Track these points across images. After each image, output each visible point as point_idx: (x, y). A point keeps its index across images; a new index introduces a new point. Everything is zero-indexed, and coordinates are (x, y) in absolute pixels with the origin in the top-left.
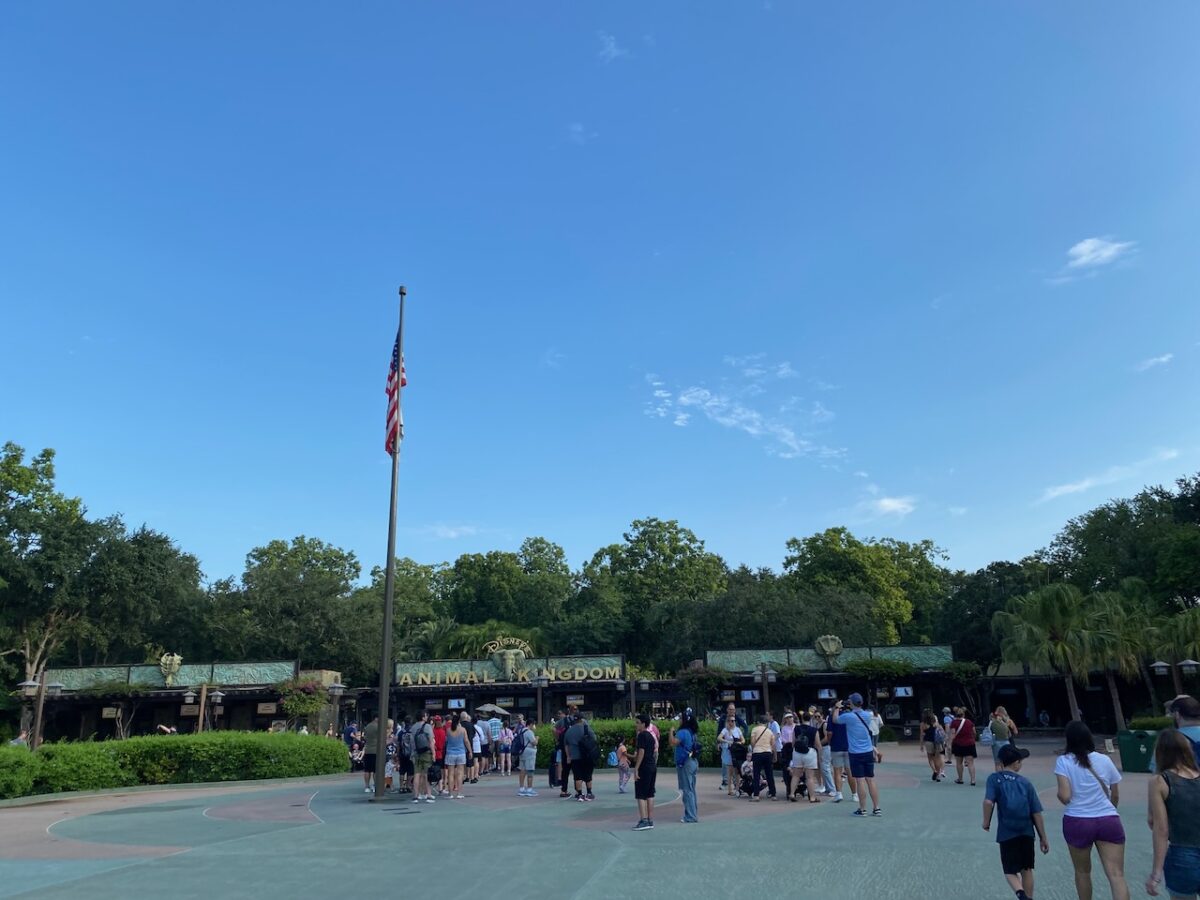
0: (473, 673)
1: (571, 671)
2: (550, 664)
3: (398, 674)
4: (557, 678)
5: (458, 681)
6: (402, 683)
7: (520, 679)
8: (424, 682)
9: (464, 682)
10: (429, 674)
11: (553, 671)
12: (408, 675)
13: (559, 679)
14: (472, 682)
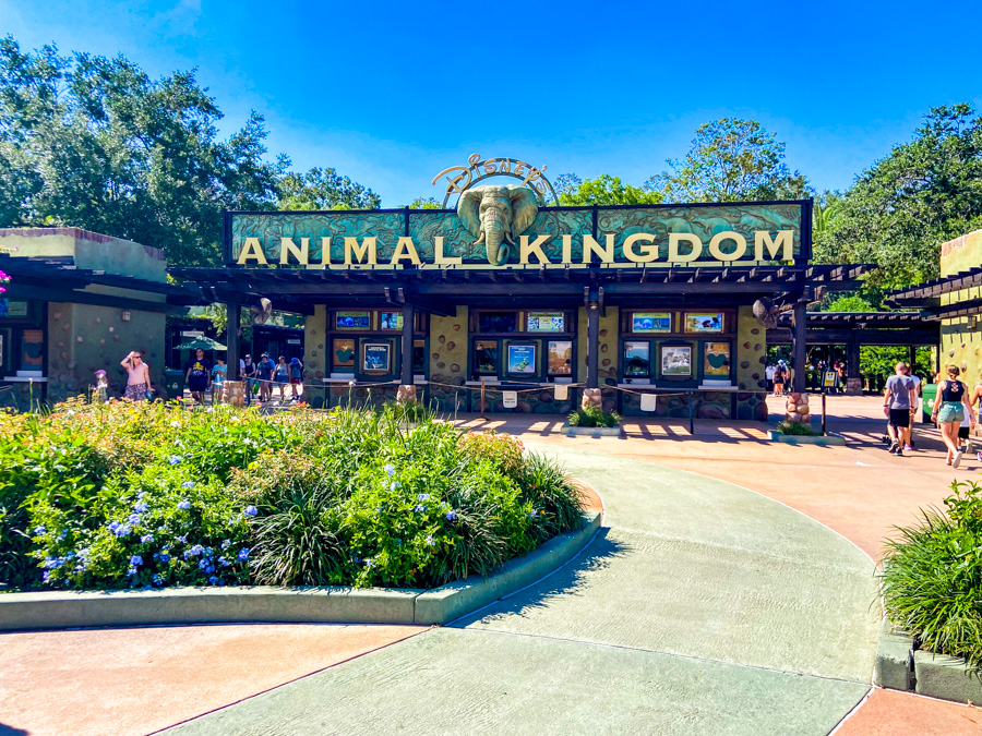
0: (408, 241)
1: (656, 242)
2: (602, 224)
3: (237, 239)
4: (619, 258)
5: (372, 260)
6: (242, 261)
7: (524, 258)
8: (292, 260)
9: (388, 262)
10: (305, 242)
11: (610, 239)
12: (254, 242)
13: (627, 261)
14: (406, 263)
